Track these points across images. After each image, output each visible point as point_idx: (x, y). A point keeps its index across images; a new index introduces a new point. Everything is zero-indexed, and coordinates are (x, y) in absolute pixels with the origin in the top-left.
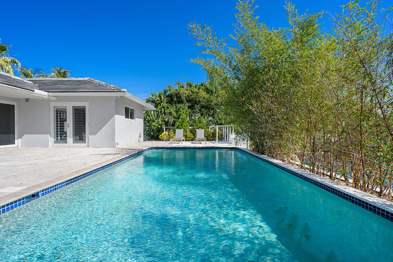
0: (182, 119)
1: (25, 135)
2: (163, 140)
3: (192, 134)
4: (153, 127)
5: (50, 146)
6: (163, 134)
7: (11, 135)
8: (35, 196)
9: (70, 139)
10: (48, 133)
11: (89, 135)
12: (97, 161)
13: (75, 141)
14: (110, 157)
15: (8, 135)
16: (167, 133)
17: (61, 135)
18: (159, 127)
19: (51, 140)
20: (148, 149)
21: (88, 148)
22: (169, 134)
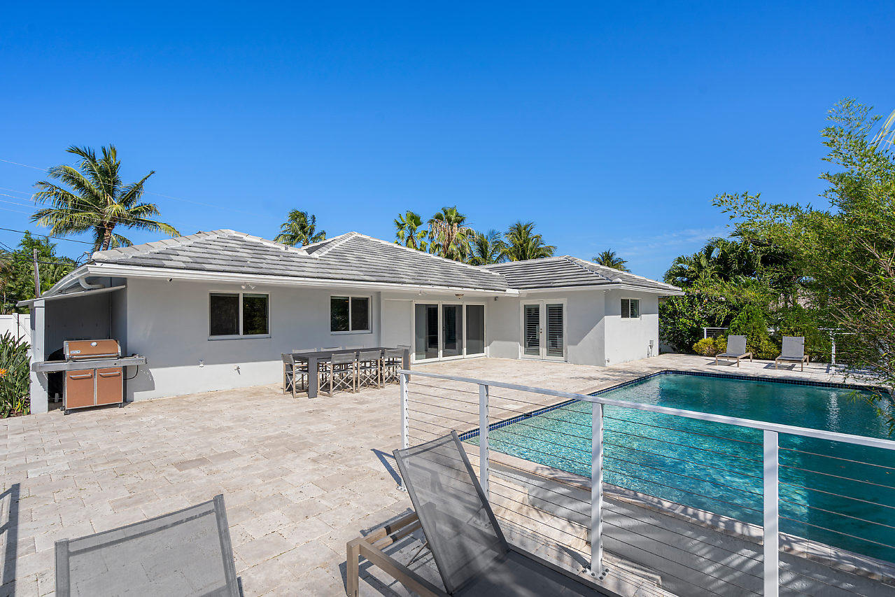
0: (747, 313)
1: (494, 342)
2: (702, 355)
3: (774, 345)
4: (681, 327)
5: (520, 357)
6: (701, 341)
7: (481, 341)
8: (528, 416)
9: (543, 350)
10: (517, 340)
11: (569, 344)
12: (579, 387)
13: (550, 352)
14: (596, 383)
15: (476, 341)
16: (710, 339)
17: (532, 343)
18: (695, 326)
19: (521, 349)
20: (660, 373)
21: (566, 364)
22: (714, 343)
